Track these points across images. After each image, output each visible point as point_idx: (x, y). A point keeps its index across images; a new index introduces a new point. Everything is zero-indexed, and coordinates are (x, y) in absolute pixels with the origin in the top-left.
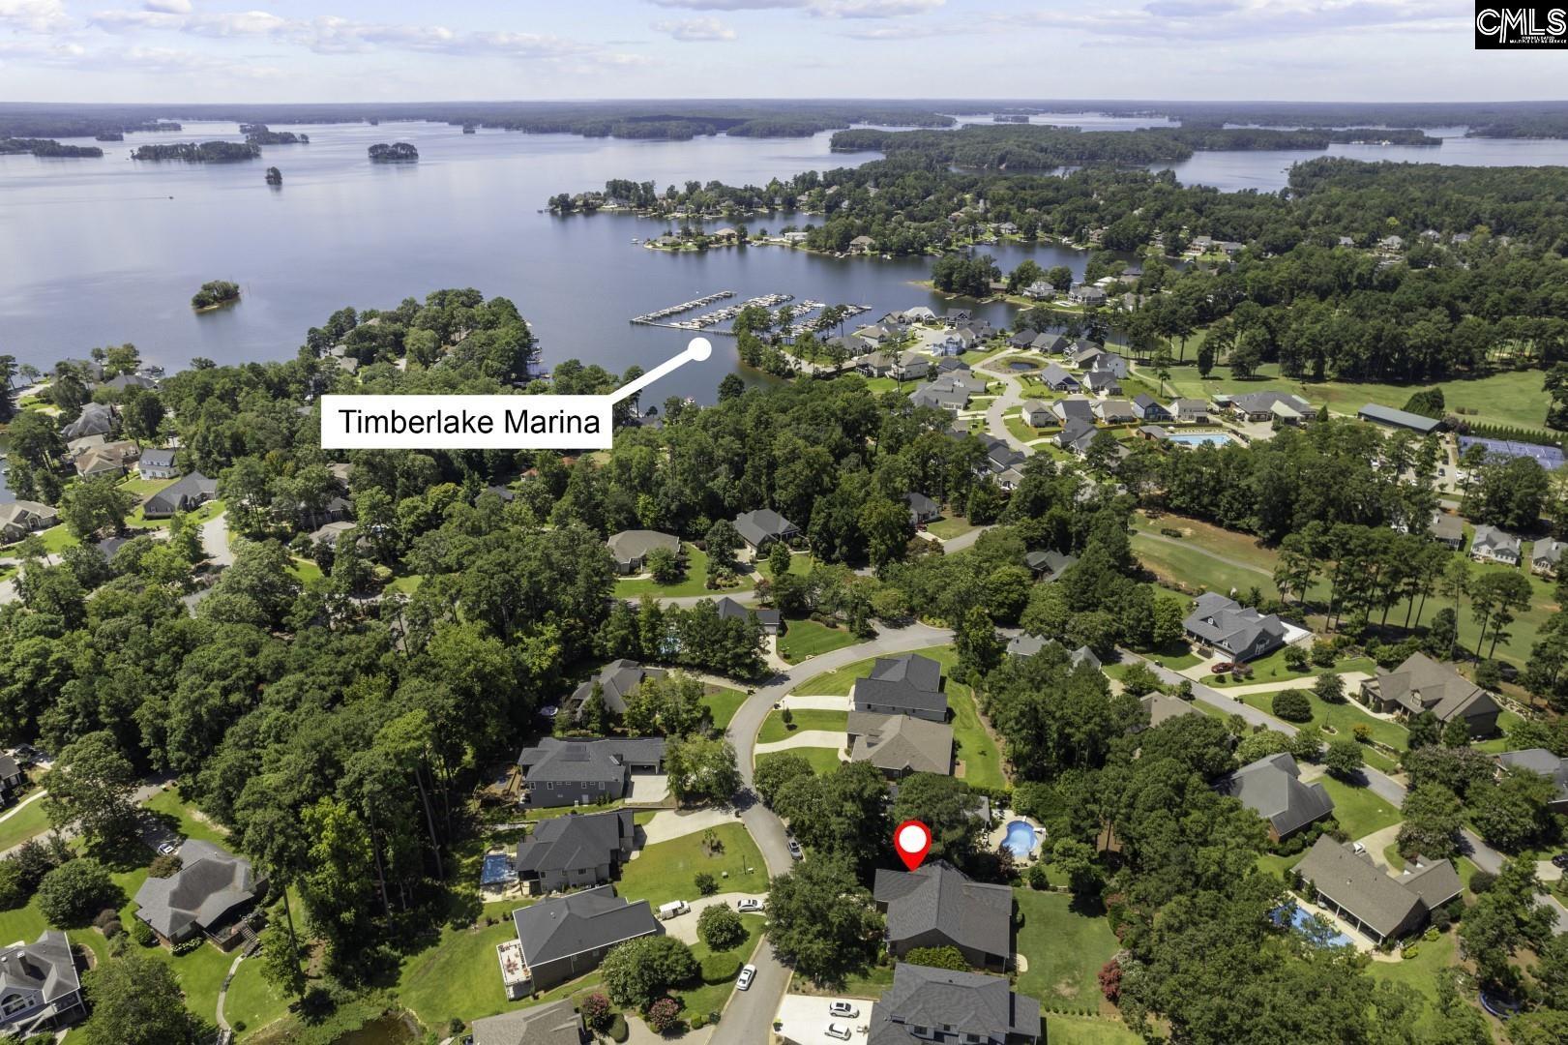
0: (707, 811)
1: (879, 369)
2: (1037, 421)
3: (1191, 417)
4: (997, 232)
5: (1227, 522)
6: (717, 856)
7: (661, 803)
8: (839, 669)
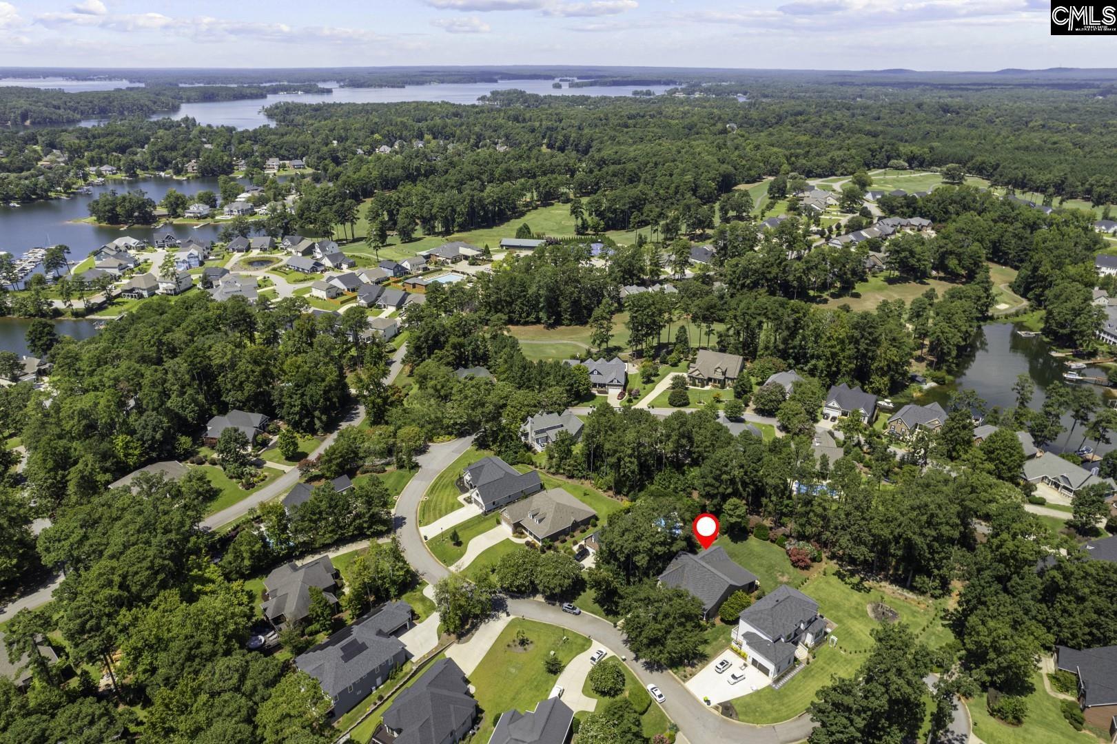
0: (482, 627)
1: (148, 290)
2: (330, 294)
3: (418, 269)
4: (99, 174)
5: (523, 320)
6: (530, 648)
7: (440, 644)
8: (428, 495)
